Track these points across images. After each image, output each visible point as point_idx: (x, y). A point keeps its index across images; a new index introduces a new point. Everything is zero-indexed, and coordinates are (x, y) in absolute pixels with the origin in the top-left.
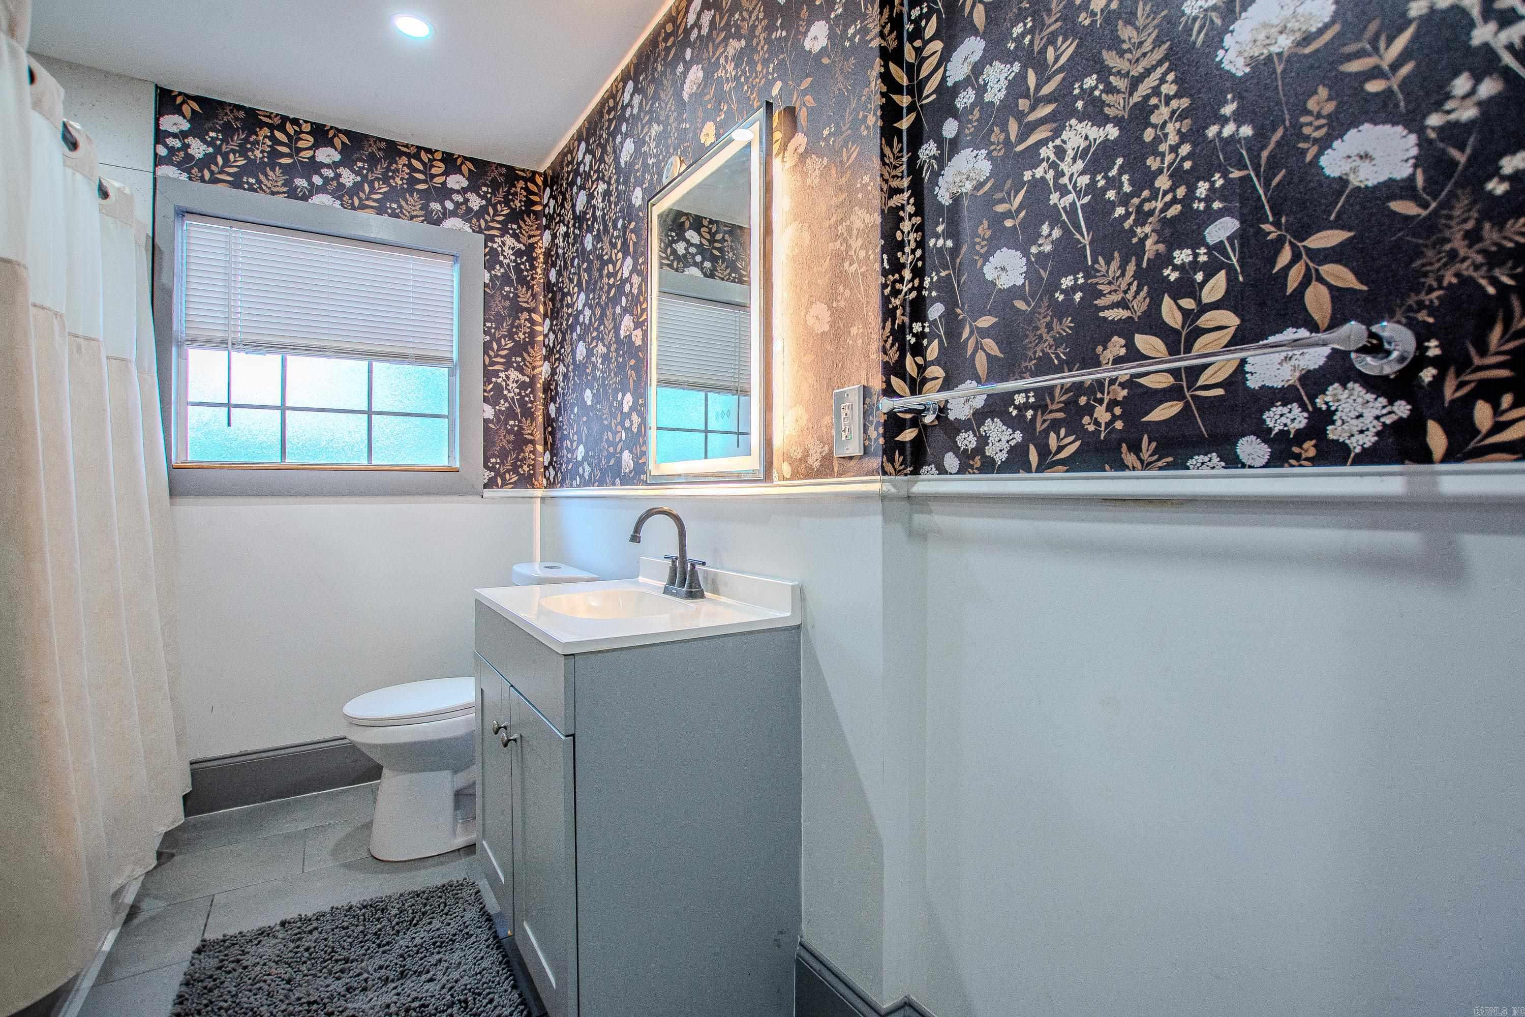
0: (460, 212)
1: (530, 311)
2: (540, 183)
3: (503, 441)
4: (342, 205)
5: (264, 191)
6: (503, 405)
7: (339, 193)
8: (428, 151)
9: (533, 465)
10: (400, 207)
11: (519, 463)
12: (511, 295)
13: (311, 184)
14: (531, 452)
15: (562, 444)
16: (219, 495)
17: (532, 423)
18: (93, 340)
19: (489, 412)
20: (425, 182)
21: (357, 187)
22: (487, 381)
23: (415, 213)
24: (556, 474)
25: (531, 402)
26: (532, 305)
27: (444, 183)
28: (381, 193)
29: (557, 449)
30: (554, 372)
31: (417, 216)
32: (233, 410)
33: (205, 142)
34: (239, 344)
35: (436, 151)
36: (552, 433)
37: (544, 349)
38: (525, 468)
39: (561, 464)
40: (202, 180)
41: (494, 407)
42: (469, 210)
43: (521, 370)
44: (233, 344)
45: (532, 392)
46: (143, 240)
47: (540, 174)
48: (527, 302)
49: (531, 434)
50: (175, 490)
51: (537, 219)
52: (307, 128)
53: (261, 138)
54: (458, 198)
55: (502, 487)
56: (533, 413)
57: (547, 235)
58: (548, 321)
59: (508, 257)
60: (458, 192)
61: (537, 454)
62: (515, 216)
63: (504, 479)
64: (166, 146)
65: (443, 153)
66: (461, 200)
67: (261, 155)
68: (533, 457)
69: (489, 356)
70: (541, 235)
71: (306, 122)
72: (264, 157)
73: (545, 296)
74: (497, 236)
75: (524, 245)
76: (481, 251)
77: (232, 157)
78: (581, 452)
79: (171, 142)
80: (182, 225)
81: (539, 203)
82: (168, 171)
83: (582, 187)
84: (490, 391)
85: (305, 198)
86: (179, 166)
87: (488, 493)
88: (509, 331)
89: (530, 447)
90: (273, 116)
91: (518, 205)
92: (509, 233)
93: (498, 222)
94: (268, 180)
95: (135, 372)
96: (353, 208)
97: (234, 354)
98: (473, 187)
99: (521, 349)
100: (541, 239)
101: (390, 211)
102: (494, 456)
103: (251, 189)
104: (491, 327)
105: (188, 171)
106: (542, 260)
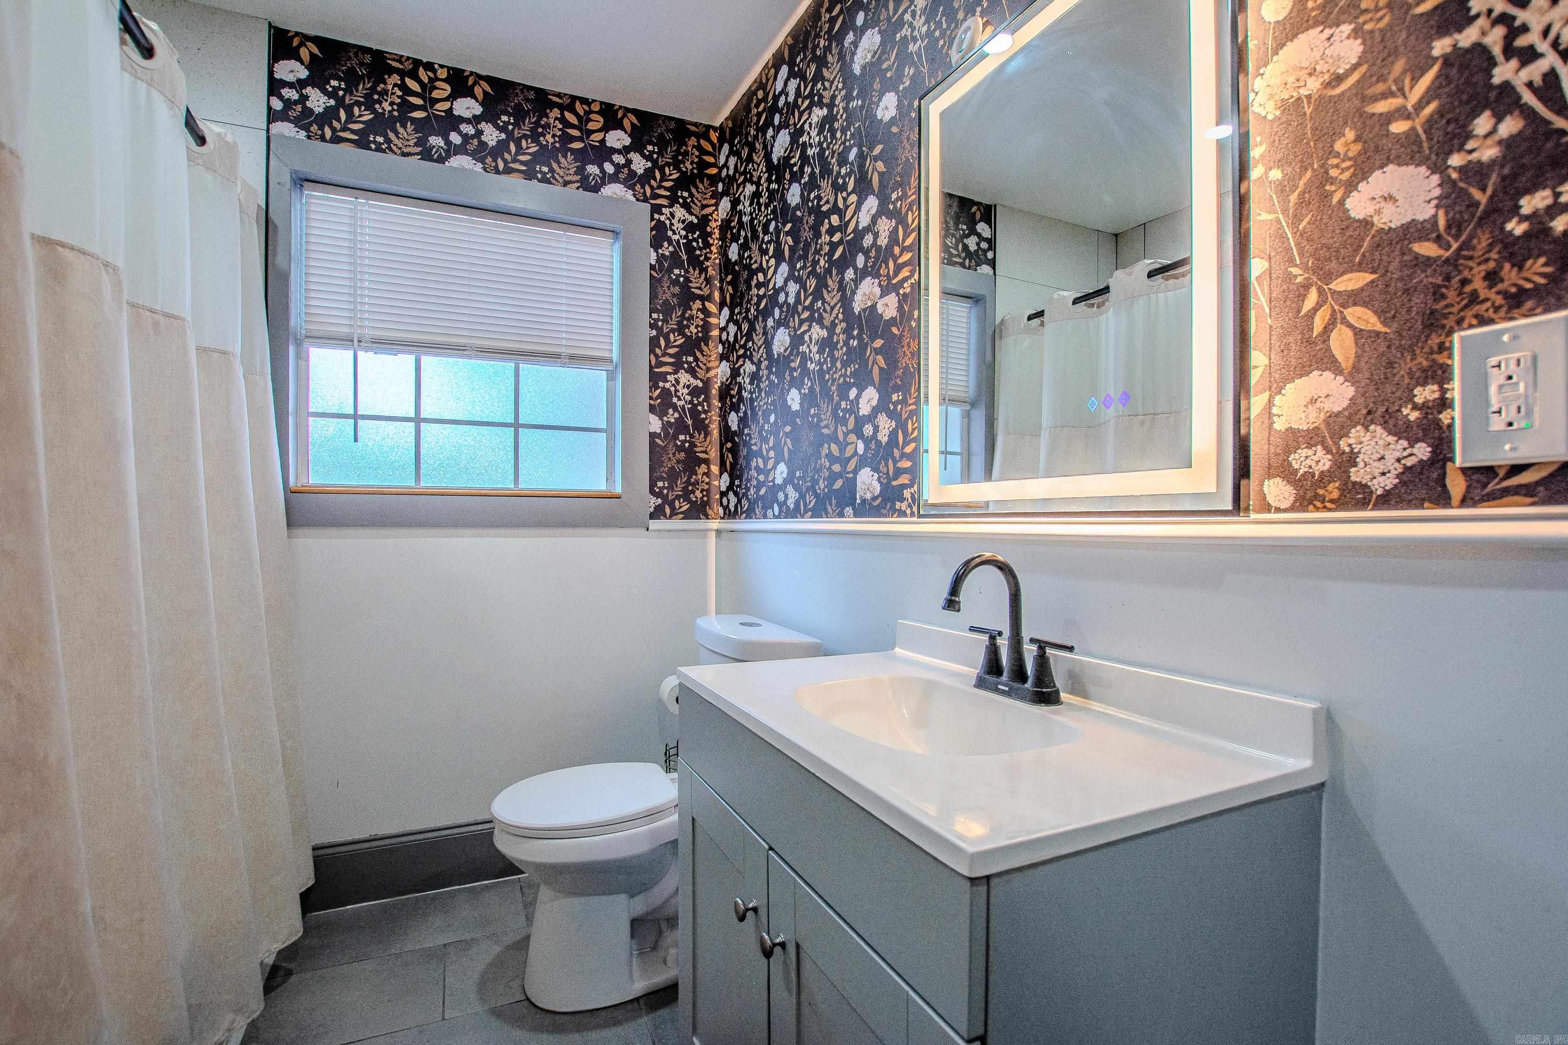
0: (621, 176)
1: (703, 299)
2: (715, 141)
3: (673, 460)
4: (485, 169)
5: (393, 151)
6: (672, 417)
7: (481, 152)
8: (584, 101)
9: (708, 491)
10: (552, 170)
11: (690, 488)
12: (682, 279)
13: (448, 142)
14: (704, 474)
15: (748, 464)
16: (346, 525)
17: (705, 438)
18: (176, 318)
19: (656, 425)
20: (580, 139)
21: (502, 147)
22: (654, 386)
23: (568, 178)
24: (739, 501)
25: (705, 412)
26: (706, 291)
27: (603, 141)
28: (529, 154)
29: (742, 470)
30: (735, 373)
31: (571, 182)
32: (361, 423)
33: (324, 92)
34: (366, 342)
35: (594, 101)
36: (734, 451)
37: (720, 347)
38: (698, 494)
39: (748, 489)
40: (323, 138)
41: (661, 419)
42: (632, 174)
43: (692, 372)
44: (359, 341)
45: (707, 399)
46: (253, 211)
47: (715, 129)
48: (700, 288)
49: (706, 452)
50: (293, 520)
51: (711, 185)
52: (443, 74)
53: (390, 87)
54: (619, 159)
55: (670, 517)
56: (707, 426)
57: (725, 204)
58: (726, 312)
59: (678, 234)
60: (619, 152)
61: (713, 477)
62: (685, 182)
63: (673, 509)
64: (281, 97)
65: (601, 103)
66: (623, 161)
67: (390, 108)
68: (707, 480)
69: (657, 356)
70: (717, 205)
71: (442, 66)
72: (393, 110)
73: (721, 281)
74: (665, 207)
75: (697, 217)
76: (648, 225)
77: (356, 110)
78: (781, 473)
79: (288, 93)
80: (301, 201)
81: (714, 165)
82: (283, 128)
83: (784, 125)
84: (656, 399)
85: (441, 160)
86: (297, 122)
87: (654, 524)
88: (679, 323)
89: (703, 468)
90: (403, 60)
91: (690, 167)
92: (679, 203)
93: (666, 189)
94: (398, 138)
95: (240, 371)
96: (497, 172)
97: (361, 354)
98: (637, 146)
99: (693, 346)
100: (717, 210)
101: (539, 176)
102: (662, 479)
103: (379, 149)
104: (658, 320)
105: (306, 128)
106: (717, 235)
